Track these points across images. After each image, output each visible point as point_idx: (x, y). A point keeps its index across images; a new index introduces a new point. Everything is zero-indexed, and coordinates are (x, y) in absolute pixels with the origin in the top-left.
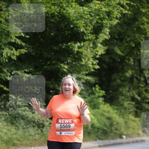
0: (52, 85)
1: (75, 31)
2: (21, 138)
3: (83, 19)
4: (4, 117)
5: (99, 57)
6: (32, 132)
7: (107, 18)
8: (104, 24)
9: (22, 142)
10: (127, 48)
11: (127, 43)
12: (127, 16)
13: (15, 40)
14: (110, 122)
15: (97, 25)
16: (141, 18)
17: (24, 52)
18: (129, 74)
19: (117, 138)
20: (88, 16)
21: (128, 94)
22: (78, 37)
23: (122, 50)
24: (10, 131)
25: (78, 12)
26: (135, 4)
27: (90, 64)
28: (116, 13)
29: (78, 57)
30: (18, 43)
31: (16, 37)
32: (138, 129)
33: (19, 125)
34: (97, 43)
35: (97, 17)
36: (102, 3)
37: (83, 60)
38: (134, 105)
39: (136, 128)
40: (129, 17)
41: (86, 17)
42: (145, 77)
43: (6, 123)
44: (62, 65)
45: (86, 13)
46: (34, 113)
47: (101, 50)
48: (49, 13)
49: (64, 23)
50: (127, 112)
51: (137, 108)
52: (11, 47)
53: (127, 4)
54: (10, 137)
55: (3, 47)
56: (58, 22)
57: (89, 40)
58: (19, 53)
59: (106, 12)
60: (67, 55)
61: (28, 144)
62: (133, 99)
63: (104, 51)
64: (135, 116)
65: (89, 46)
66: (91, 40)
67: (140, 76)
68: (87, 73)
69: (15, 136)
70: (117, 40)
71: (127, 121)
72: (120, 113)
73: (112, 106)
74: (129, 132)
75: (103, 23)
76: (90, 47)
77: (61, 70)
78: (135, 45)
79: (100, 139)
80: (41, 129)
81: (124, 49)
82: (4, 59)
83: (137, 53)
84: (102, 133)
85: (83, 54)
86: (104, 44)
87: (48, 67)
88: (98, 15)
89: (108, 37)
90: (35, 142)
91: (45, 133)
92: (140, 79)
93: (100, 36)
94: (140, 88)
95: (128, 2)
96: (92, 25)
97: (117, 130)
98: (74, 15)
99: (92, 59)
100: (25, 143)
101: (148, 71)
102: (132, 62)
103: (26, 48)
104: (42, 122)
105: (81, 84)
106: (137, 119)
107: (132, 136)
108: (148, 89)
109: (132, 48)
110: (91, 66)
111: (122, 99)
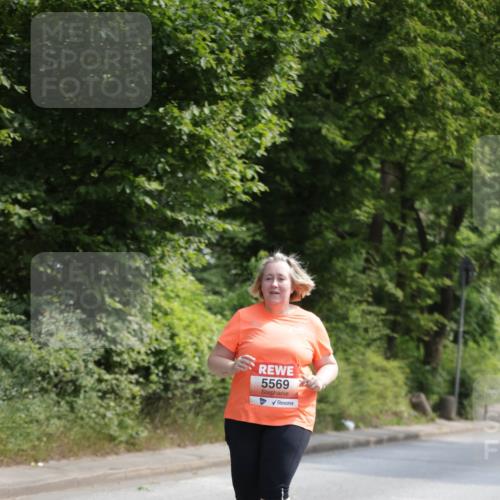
1: (182, 64)
3: (210, 25)
5: (265, 154)
6: (39, 409)
7: (293, 22)
8: (282, 44)
9: (5, 445)
10: (360, 123)
11: (360, 108)
12: (360, 15)
15: (259, 44)
16: (402, 21)
17: (10, 140)
18: (364, 212)
19: (327, 428)
20: (228, 14)
21: (364, 280)
22: (192, 85)
23: (344, 131)
27: (234, 178)
28: (322, 6)
29: (194, 154)
32: (396, 396)
34: (256, 108)
35: (259, 19)
37: (211, 164)
38: (381, 317)
39: (390, 394)
40: (367, 20)
41: (221, 18)
42: (418, 221)
44: (142, 180)
45: (219, 4)
47: (270, 129)
48: (92, 6)
50: (359, 339)
51: (394, 326)
57: (231, 97)
59: (289, 3)
60: (155, 147)
61: (23, 450)
62: (380, 297)
63: (281, 135)
64: (385, 354)
65: (231, 118)
66: (238, 98)
67: (403, 218)
68: (223, 208)
70: (327, 97)
71: (360, 369)
74: (367, 409)
75: (280, 40)
76: (233, 121)
77: (134, 199)
78: (386, 114)
80: (67, 398)
83: (392, 142)
85: (212, 142)
86: (283, 110)
87: (91, 189)
88: (261, 11)
89: (296, 86)
90: (48, 442)
91: (83, 412)
92: (404, 229)
93: (270, 83)
94: (404, 259)
96: (242, 45)
97: (326, 402)
98: (180, 13)
99: (241, 161)
100: (16, 448)
101: (431, 202)
102: (377, 170)
103: (16, 125)
104: (74, 377)
105: (203, 247)
106: (393, 364)
107: (375, 421)
108: (431, 262)
109: (375, 124)
110: (239, 183)
111: (341, 297)
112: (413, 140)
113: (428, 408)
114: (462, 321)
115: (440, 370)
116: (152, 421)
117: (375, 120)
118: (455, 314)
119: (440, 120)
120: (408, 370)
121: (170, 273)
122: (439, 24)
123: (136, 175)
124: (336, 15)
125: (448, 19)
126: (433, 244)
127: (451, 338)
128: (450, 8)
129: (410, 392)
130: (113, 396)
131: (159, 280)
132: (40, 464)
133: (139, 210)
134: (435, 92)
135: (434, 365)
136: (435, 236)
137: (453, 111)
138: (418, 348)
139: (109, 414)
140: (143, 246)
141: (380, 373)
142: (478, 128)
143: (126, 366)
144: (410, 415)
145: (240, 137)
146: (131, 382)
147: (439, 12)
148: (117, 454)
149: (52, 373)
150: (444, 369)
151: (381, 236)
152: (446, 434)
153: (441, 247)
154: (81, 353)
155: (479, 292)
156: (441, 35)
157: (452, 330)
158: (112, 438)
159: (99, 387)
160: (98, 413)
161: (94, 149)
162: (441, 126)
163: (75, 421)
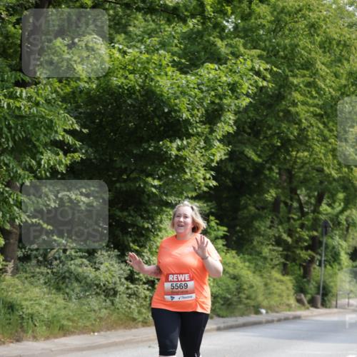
0: (130, 218)
1: (172, 117)
2: (74, 315)
3: (187, 97)
4: (43, 278)
5: (216, 165)
6: (95, 304)
7: (231, 95)
8: (225, 106)
9: (77, 324)
10: (267, 148)
11: (267, 140)
12: (267, 91)
13: (63, 136)
14: (237, 285)
15: (213, 106)
16: (290, 94)
17: (79, 159)
18: (271, 195)
19: (250, 313)
20: (196, 90)
21: (271, 232)
22: (177, 128)
23: (258, 153)
24: (56, 302)
25: (177, 85)
26: (280, 71)
27: (200, 178)
28: (246, 86)
29: (178, 165)
30: (69, 143)
31: (65, 131)
32: (288, 296)
33: (72, 292)
34: (211, 141)
35: (213, 93)
36: (221, 67)
37: (187, 170)
38: (280, 253)
39: (284, 294)
40: (271, 93)
41: (193, 93)
42: (299, 201)
43: (46, 288)
44: (150, 180)
45: (191, 86)
46: (97, 269)
47: (219, 151)
48: (124, 88)
49: (151, 105)
50: (268, 265)
51: (286, 257)
52: (56, 149)
53: (266, 70)
54: (55, 313)
55: (41, 149)
56: (141, 103)
57: (198, 134)
58: (71, 160)
59: (229, 85)
60: (157, 162)
61: (86, 326)
62: (279, 241)
63: (225, 155)
64: (282, 272)
66: (201, 134)
67: (292, 199)
68: (194, 194)
69: (63, 312)
70: (249, 134)
71: (269, 281)
72: (255, 268)
73: (241, 255)
74: (273, 303)
75: (225, 104)
76: (199, 147)
77: (146, 190)
78: (281, 143)
79: (219, 316)
80: (110, 298)
81: (261, 151)
83: (285, 158)
84: (223, 305)
85: (188, 159)
86: (225, 141)
87: (123, 185)
88: (214, 89)
89: (233, 128)
90: (100, 322)
91: (119, 306)
92: (291, 205)
93: (219, 127)
94: (292, 221)
95: (268, 66)
96: (204, 107)
97: (250, 299)
98: (170, 91)
99: (203, 169)
100: (83, 325)
101: (306, 190)
102: (277, 173)
103: (83, 151)
104: (114, 286)
106: (286, 278)
107: (277, 309)
108: (306, 223)
109: (275, 148)
110: (202, 181)
111: (258, 242)
112: (296, 157)
113: (306, 302)
114: (323, 255)
115: (312, 282)
117: (275, 146)
118: (319, 251)
119: (310, 146)
120: (294, 281)
121: (165, 229)
122: (309, 96)
123: (147, 177)
124: (255, 90)
125: (314, 93)
126: (307, 213)
127: (318, 264)
128: (315, 87)
129: (296, 293)
130: (135, 297)
131: (159, 234)
132: (96, 334)
133: (148, 195)
134: (307, 131)
135: (309, 278)
136: (308, 208)
137: (318, 141)
138: (300, 269)
139: (133, 306)
140: (150, 215)
141: (279, 283)
142: (331, 151)
143: (141, 280)
144: (296, 306)
145: (203, 156)
146: (144, 289)
147: (309, 89)
148: (137, 328)
150: (314, 280)
151: (279, 208)
152: (315, 316)
153: (312, 214)
154: (118, 273)
155: (333, 239)
156: (311, 101)
157: (318, 259)
158: (134, 320)
159: (127, 292)
160: (127, 306)
161: (124, 163)
162: (311, 150)
163: (114, 310)
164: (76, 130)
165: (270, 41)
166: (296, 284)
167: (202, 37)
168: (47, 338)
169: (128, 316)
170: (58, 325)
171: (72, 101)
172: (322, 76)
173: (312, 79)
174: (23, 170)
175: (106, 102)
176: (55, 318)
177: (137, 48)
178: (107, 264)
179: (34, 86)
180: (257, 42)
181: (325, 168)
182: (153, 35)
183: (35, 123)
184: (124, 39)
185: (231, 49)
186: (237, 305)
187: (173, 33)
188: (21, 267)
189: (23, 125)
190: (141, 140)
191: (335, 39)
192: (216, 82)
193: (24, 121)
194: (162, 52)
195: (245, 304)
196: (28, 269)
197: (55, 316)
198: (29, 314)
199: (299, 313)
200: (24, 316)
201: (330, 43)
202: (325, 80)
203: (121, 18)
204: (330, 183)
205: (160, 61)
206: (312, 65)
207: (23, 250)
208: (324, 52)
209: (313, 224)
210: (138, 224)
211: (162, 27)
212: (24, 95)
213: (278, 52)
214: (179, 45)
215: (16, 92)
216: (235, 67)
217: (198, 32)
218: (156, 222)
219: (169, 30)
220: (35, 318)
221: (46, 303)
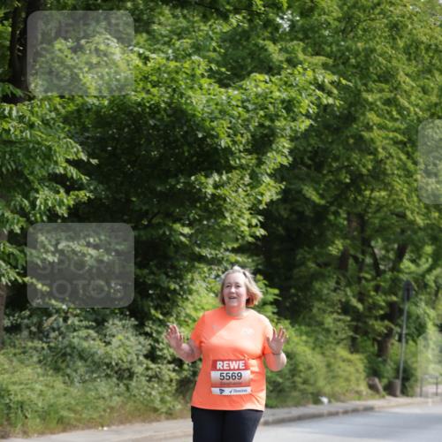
0: (152, 277)
1: (208, 145)
2: (77, 404)
3: (227, 117)
4: (38, 354)
5: (265, 207)
6: (103, 389)
7: (286, 115)
8: (278, 131)
9: (81, 415)
10: (332, 186)
11: (332, 175)
12: (333, 110)
13: (65, 169)
14: (291, 365)
15: (262, 130)
16: (364, 114)
17: (86, 198)
18: (336, 248)
19: (308, 402)
20: (240, 109)
21: (335, 297)
22: (214, 160)
23: (321, 192)
24: (53, 387)
25: (215, 102)
26: (351, 85)
27: (243, 225)
28: (306, 104)
29: (215, 207)
30: (72, 177)
31: (68, 161)
32: (358, 380)
33: (74, 374)
34: (259, 175)
35: (262, 113)
36: (273, 79)
37: (227, 214)
38: (347, 323)
39: (353, 378)
40: (338, 113)
41: (236, 113)
42: (373, 255)
43: (41, 368)
44: (177, 226)
45: (234, 103)
46: (108, 343)
47: (269, 190)
48: (145, 105)
49: (181, 128)
50: (331, 339)
51: (356, 330)
52: (55, 185)
53: (332, 83)
54: (52, 401)
55: (36, 185)
56: (167, 126)
57: (242, 167)
58: (74, 200)
59: (283, 101)
60: (188, 204)
61: (93, 419)
62: (346, 309)
63: (277, 194)
64: (350, 349)
65: (242, 182)
66: (246, 167)
67: (363, 253)
68: (236, 246)
69: (63, 400)
70: (309, 167)
71: (332, 361)
72: (314, 343)
73: (297, 327)
74: (337, 389)
75: (276, 127)
76: (243, 184)
77: (173, 239)
78: (351, 179)
80: (125, 382)
81: (324, 190)
82: (38, 215)
83: (356, 198)
84: (272, 391)
85: (228, 200)
86: (278, 176)
87: (143, 233)
88: (264, 108)
89: (288, 159)
90: (111, 412)
91: (136, 392)
92: (363, 260)
93: (269, 157)
94: (363, 282)
95: (335, 78)
96: (250, 131)
97: (308, 384)
98: (206, 109)
99: (248, 212)
100: (88, 417)
101: (383, 241)
102: (345, 219)
103: (92, 188)
104: (129, 366)
105: (220, 273)
106: (355, 357)
107: (342, 397)
108: (382, 284)
109: (343, 186)
110: (247, 229)
111: (319, 309)
112: (370, 198)
113: (380, 387)
114: (404, 326)
115: (389, 361)
116: (184, 397)
117: (342, 183)
118: (399, 321)
119: (389, 184)
120: (365, 361)
121: (197, 291)
122: (388, 117)
123: (174, 222)
124: (316, 110)
125: (394, 113)
126: (384, 272)
127: (397, 338)
128: (396, 106)
129: (368, 376)
130: (156, 380)
131: (190, 297)
132: (105, 428)
133: (176, 246)
134: (385, 164)
135: (385, 358)
136: (385, 265)
137: (400, 176)
138: (373, 345)
139: (154, 393)
140: (178, 272)
141: (346, 363)
142: (416, 190)
143: (165, 358)
144: (367, 393)
145: (248, 195)
146: (169, 370)
147: (389, 108)
148: (159, 421)
149: (114, 364)
150: (391, 360)
151: (347, 265)
152: (393, 407)
153: (390, 273)
154: (134, 349)
155: (416, 305)
156: (390, 124)
157: (397, 332)
158: (156, 410)
159: (147, 373)
160: (146, 392)
161: (144, 204)
162: (390, 188)
163: (129, 398)
164: (81, 160)
165: (338, 45)
166: (368, 365)
167: (248, 39)
168: (42, 433)
169: (147, 406)
170: (56, 416)
171: (77, 123)
172: (405, 91)
173: (393, 95)
174: (12, 212)
175: (121, 123)
176: (52, 408)
177: (163, 52)
178: (120, 337)
179: (27, 103)
180: (320, 46)
181: (408, 213)
182: (185, 36)
183: (28, 151)
184: (146, 41)
185: (286, 55)
186: (290, 392)
187: (210, 33)
188: (9, 341)
189: (12, 154)
190: (167, 174)
191: (423, 43)
192: (266, 98)
193: (14, 149)
194: (195, 58)
195: (300, 391)
196: (17, 342)
197: (52, 406)
198: (18, 402)
199: (371, 403)
200: (11, 405)
201: (417, 48)
202: (409, 97)
203: (142, 12)
204: (415, 232)
205: (193, 69)
206: (393, 76)
207: (11, 318)
208: (409, 60)
209: (391, 287)
210: (163, 285)
211: (196, 25)
212: (14, 113)
213: (349, 58)
214: (218, 49)
215: (4, 110)
216: (292, 79)
217: (244, 31)
218: (185, 282)
219: (206, 28)
220: (26, 407)
221: (40, 387)
